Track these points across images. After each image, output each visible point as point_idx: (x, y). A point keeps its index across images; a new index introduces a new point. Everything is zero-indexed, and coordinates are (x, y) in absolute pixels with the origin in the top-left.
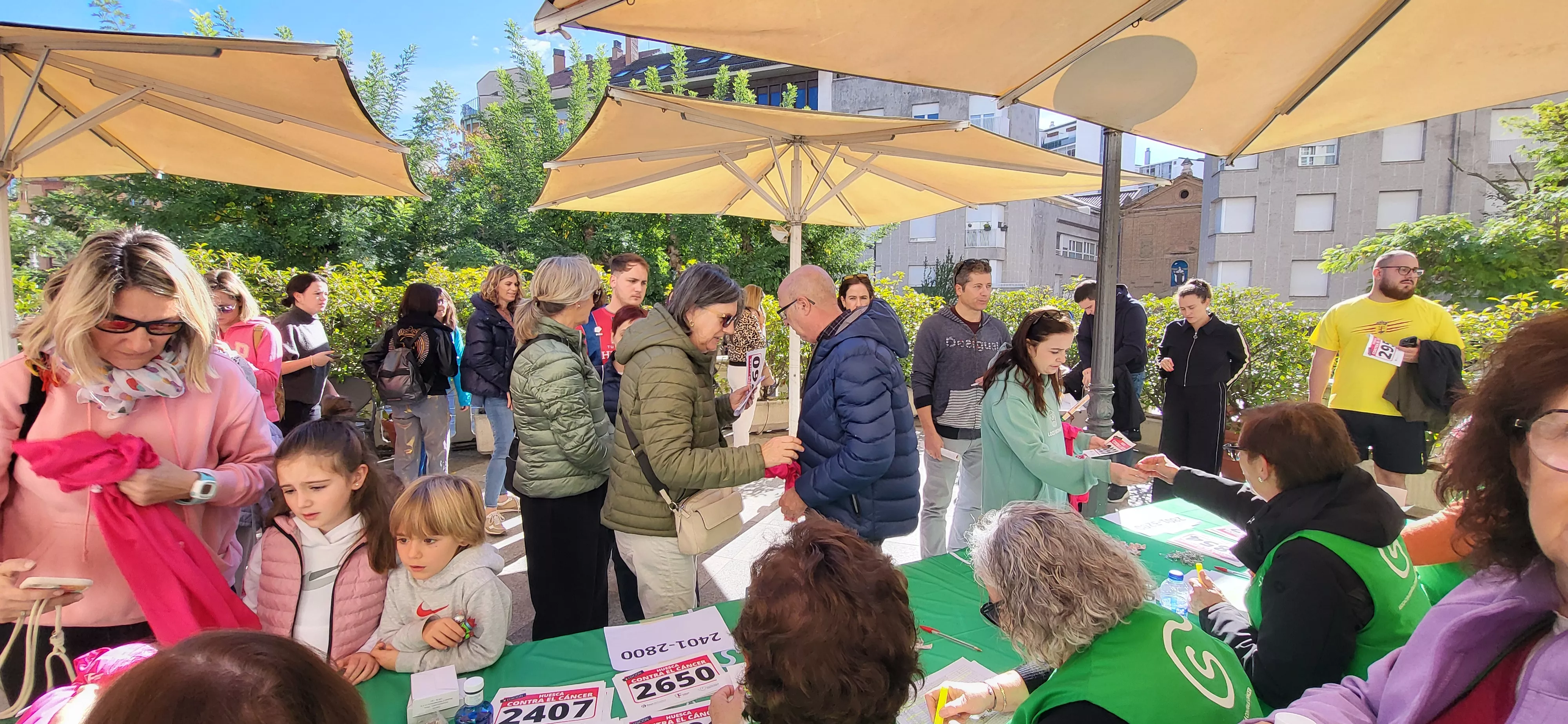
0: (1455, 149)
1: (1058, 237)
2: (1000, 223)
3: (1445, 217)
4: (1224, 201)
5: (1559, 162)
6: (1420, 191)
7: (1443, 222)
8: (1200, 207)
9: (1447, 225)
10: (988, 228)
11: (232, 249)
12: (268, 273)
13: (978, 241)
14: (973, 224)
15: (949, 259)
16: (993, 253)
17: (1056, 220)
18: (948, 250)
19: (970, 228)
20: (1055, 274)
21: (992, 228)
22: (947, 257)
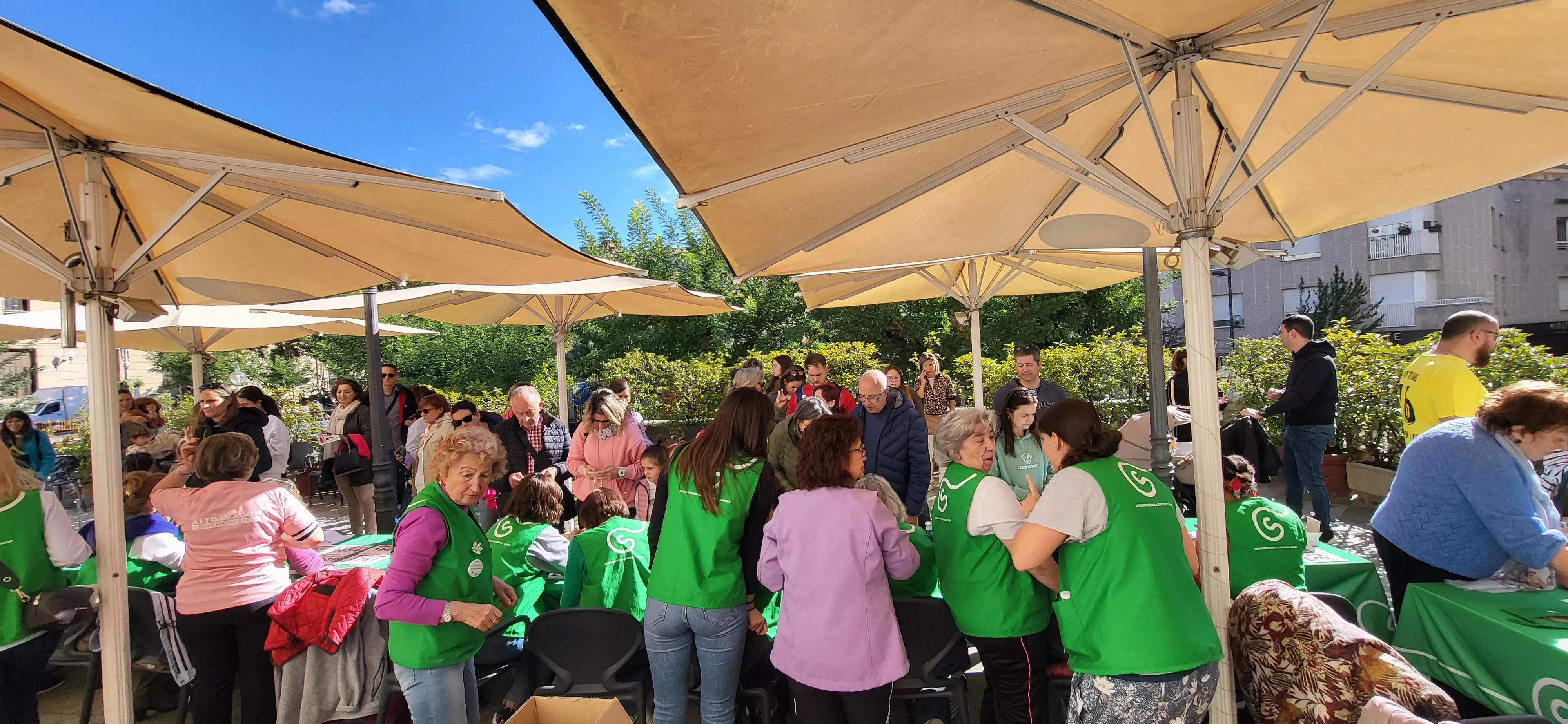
13: (1389, 249)
14: (1380, 229)
15: (1338, 277)
16: (1418, 263)
17: (1553, 201)
18: (1337, 268)
19: (1376, 235)
20: (1560, 277)
21: (1413, 230)
22: (1336, 276)
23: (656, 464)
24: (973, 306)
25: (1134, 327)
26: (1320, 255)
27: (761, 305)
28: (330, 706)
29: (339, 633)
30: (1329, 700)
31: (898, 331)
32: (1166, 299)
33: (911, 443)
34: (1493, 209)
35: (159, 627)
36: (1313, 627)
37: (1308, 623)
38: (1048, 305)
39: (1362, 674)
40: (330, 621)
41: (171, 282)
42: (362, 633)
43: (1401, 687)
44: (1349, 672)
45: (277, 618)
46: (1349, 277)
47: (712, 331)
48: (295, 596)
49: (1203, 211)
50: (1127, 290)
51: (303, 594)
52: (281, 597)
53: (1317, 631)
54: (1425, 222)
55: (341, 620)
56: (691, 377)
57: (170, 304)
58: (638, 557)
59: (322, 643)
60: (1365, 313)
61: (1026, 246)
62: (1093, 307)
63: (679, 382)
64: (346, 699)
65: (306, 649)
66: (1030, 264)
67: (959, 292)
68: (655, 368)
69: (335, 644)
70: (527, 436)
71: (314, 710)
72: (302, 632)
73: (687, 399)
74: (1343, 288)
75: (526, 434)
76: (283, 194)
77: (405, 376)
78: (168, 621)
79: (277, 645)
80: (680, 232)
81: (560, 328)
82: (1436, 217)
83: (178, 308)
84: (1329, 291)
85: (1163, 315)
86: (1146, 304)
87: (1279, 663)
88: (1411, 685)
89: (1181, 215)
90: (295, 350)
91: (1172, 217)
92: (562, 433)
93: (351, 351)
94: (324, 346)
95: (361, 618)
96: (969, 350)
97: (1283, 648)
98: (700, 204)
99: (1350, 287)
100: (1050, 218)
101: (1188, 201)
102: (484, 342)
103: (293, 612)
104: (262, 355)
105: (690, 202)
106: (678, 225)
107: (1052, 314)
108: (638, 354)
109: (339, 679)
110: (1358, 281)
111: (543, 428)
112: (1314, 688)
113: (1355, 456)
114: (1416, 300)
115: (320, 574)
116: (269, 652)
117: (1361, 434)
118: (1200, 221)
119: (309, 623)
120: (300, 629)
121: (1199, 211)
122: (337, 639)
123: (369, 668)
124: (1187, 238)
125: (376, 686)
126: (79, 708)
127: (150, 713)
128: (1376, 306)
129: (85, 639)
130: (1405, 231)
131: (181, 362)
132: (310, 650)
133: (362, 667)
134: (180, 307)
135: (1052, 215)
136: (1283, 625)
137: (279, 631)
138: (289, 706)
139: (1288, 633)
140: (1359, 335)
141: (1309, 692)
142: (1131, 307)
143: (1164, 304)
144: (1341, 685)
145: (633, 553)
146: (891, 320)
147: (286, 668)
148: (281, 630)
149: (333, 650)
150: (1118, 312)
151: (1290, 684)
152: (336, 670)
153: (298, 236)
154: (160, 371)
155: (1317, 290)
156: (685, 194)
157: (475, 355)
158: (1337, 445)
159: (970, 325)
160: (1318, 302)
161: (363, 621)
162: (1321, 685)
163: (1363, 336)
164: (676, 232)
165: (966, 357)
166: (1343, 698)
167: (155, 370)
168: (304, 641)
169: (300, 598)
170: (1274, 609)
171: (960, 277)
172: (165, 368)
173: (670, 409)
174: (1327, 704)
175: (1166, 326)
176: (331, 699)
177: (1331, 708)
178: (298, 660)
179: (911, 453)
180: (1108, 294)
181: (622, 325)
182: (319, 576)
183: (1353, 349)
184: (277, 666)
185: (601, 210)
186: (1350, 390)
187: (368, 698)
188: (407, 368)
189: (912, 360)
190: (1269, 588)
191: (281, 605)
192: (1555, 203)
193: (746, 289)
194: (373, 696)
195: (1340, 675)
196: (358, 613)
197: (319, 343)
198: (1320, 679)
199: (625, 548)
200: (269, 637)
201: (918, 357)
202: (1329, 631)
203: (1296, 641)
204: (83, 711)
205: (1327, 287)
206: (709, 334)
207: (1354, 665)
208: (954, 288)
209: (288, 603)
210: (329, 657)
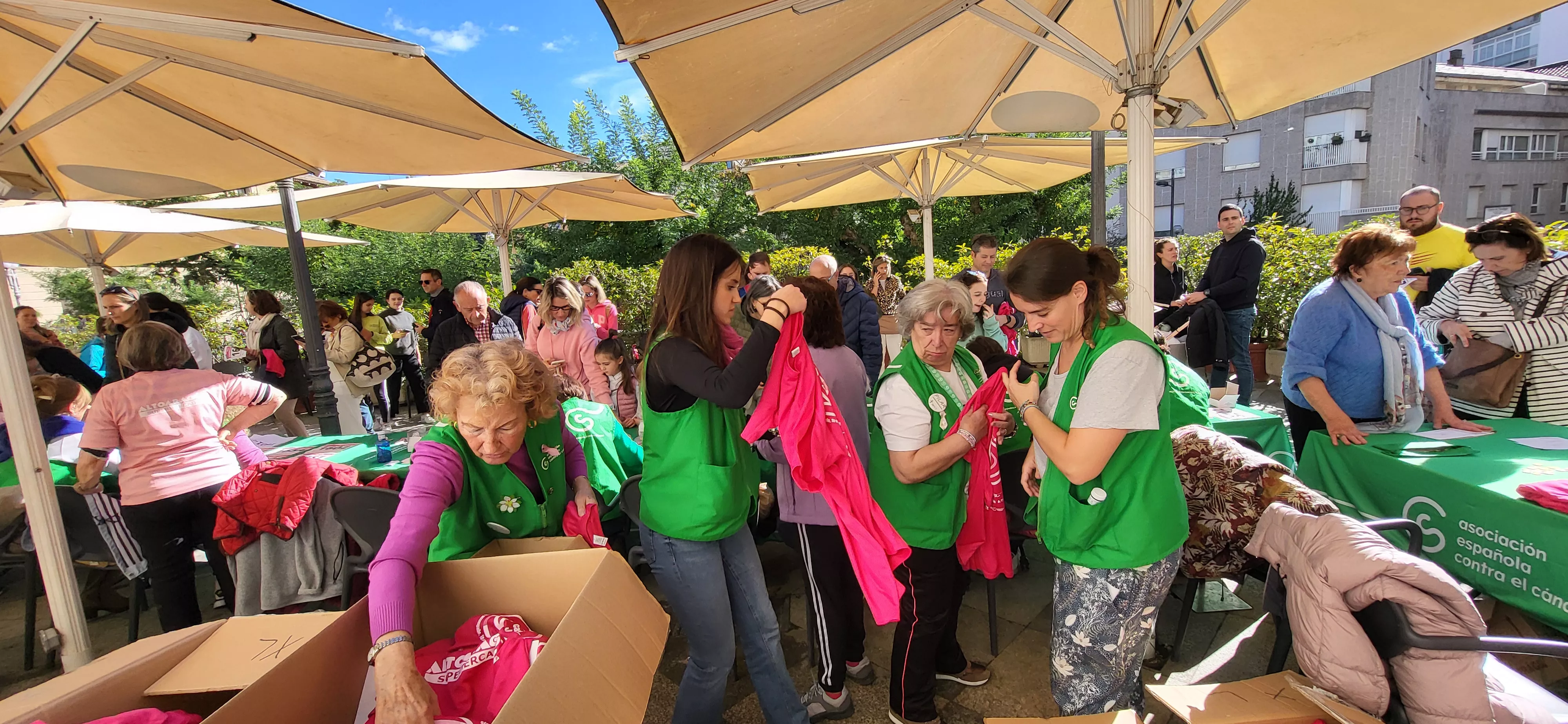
1: (1479, 134)
11: (600, 259)
12: (617, 271)
13: (1322, 159)
14: (1315, 139)
15: (1273, 187)
16: (1347, 172)
17: (1473, 112)
18: (1272, 177)
19: (1311, 145)
20: (1471, 187)
21: (1345, 140)
22: (1271, 185)
23: (611, 359)
24: (926, 203)
25: (1080, 228)
26: (1257, 165)
27: (713, 216)
28: (292, 591)
29: (292, 519)
30: (1234, 517)
31: (852, 241)
32: (1112, 206)
33: (863, 327)
34: (1419, 119)
35: (97, 523)
36: (1225, 458)
37: (1222, 455)
38: (1000, 211)
39: (1264, 494)
40: (282, 507)
41: (51, 172)
42: (316, 520)
43: (1296, 500)
44: (1253, 492)
45: (223, 506)
46: (1283, 186)
47: (663, 242)
48: (240, 485)
49: (1150, 67)
50: (1075, 196)
51: (248, 483)
52: (226, 485)
53: (1228, 461)
54: (1357, 132)
55: (293, 507)
56: (643, 283)
57: (54, 200)
58: (597, 436)
59: (275, 530)
60: (1295, 221)
61: (979, 129)
62: (1043, 213)
63: (632, 289)
64: (307, 583)
65: (259, 538)
66: (983, 159)
67: (912, 192)
68: (605, 276)
69: (289, 529)
70: (474, 334)
71: (275, 594)
72: (252, 520)
73: (640, 308)
74: (1277, 197)
75: (474, 332)
76: (168, 58)
77: (337, 295)
78: (106, 517)
79: (226, 535)
80: (625, 138)
81: (501, 231)
82: (1367, 127)
83: (64, 205)
84: (1264, 199)
85: (1108, 222)
86: (1092, 210)
87: (1194, 492)
88: (1304, 498)
89: (1129, 72)
90: (211, 275)
91: (1121, 74)
92: (511, 331)
93: (275, 270)
94: (243, 264)
95: (313, 505)
96: (921, 251)
97: (1198, 479)
98: (641, 57)
99: (1283, 196)
100: (1004, 96)
101: (1137, 57)
102: (420, 258)
103: (241, 500)
104: (173, 281)
105: (631, 54)
106: (622, 130)
107: (1003, 221)
108: (586, 262)
109: (297, 564)
110: (1291, 190)
111: (490, 326)
112: (1222, 509)
113: (1274, 344)
114: (1342, 209)
115: (264, 464)
116: (218, 540)
117: (1281, 322)
118: (1146, 78)
119: (259, 511)
120: (250, 517)
121: (1147, 67)
122: (290, 524)
123: (328, 554)
124: (1133, 97)
125: (337, 570)
126: (23, 613)
127: (101, 613)
128: (1305, 214)
129: (17, 541)
130: (1338, 141)
131: (81, 290)
132: (263, 537)
133: (320, 553)
134: (67, 203)
135: (1005, 91)
136: (1200, 460)
137: (227, 520)
138: (247, 593)
139: (1204, 465)
140: (1287, 228)
141: (1218, 513)
142: (1078, 213)
143: (1109, 210)
144: (1245, 504)
145: (592, 432)
146: (845, 229)
147: (240, 557)
148: (230, 519)
149: (287, 536)
150: (1066, 218)
151: (1201, 508)
152: (294, 556)
153: (195, 114)
154: (58, 300)
155: (1252, 199)
156: (624, 43)
157: (412, 271)
158: (1260, 335)
159: (922, 224)
160: (1252, 211)
161: (316, 509)
162: (1228, 506)
163: (1290, 230)
164: (620, 138)
165: (918, 259)
166: (1245, 514)
167: (52, 299)
168: (255, 529)
169: (245, 487)
170: (1193, 447)
171: (914, 176)
172: (63, 296)
173: (623, 317)
174: (1232, 521)
175: (1111, 236)
176: (291, 583)
177: (1234, 524)
178: (251, 550)
179: (862, 336)
180: (1057, 200)
181: (568, 238)
182: (264, 466)
183: (1281, 243)
184: (230, 556)
185: (537, 112)
186: (1275, 280)
187: (330, 581)
188: (338, 287)
189: (865, 264)
190: (1188, 431)
191: (226, 493)
192: (1475, 114)
193: (697, 198)
194: (335, 579)
195: (1245, 496)
196: (310, 500)
197: (237, 261)
198: (1228, 501)
199: (584, 427)
200: (217, 526)
201: (872, 261)
202: (1239, 460)
203: (1210, 471)
204: (27, 615)
205: (1262, 196)
206: (660, 245)
207: (1258, 486)
208: (909, 187)
209: (233, 492)
210: (284, 544)
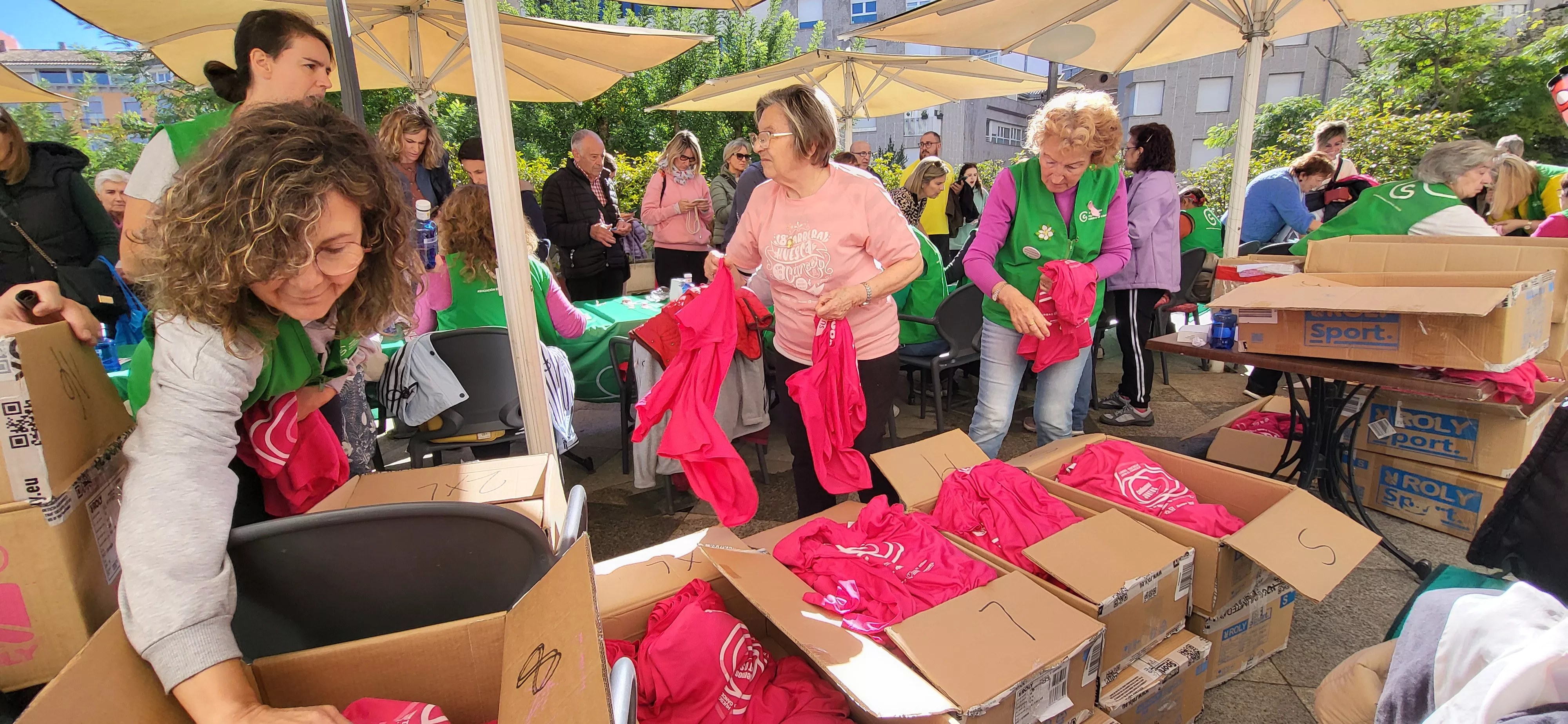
0: (1335, 34)
1: (988, 123)
2: (936, 111)
3: (1300, 99)
4: (1138, 86)
5: (1392, 50)
6: (1303, 73)
7: (1298, 102)
8: (1116, 90)
9: (1301, 105)
10: (925, 116)
17: (986, 106)
19: (909, 117)
